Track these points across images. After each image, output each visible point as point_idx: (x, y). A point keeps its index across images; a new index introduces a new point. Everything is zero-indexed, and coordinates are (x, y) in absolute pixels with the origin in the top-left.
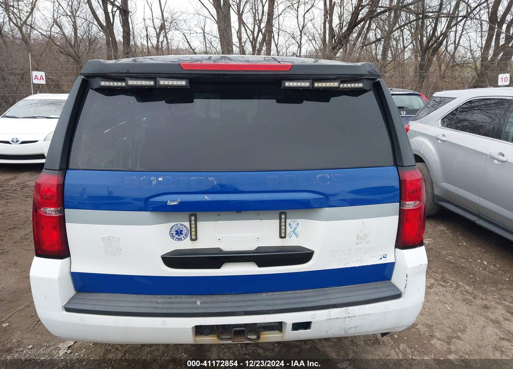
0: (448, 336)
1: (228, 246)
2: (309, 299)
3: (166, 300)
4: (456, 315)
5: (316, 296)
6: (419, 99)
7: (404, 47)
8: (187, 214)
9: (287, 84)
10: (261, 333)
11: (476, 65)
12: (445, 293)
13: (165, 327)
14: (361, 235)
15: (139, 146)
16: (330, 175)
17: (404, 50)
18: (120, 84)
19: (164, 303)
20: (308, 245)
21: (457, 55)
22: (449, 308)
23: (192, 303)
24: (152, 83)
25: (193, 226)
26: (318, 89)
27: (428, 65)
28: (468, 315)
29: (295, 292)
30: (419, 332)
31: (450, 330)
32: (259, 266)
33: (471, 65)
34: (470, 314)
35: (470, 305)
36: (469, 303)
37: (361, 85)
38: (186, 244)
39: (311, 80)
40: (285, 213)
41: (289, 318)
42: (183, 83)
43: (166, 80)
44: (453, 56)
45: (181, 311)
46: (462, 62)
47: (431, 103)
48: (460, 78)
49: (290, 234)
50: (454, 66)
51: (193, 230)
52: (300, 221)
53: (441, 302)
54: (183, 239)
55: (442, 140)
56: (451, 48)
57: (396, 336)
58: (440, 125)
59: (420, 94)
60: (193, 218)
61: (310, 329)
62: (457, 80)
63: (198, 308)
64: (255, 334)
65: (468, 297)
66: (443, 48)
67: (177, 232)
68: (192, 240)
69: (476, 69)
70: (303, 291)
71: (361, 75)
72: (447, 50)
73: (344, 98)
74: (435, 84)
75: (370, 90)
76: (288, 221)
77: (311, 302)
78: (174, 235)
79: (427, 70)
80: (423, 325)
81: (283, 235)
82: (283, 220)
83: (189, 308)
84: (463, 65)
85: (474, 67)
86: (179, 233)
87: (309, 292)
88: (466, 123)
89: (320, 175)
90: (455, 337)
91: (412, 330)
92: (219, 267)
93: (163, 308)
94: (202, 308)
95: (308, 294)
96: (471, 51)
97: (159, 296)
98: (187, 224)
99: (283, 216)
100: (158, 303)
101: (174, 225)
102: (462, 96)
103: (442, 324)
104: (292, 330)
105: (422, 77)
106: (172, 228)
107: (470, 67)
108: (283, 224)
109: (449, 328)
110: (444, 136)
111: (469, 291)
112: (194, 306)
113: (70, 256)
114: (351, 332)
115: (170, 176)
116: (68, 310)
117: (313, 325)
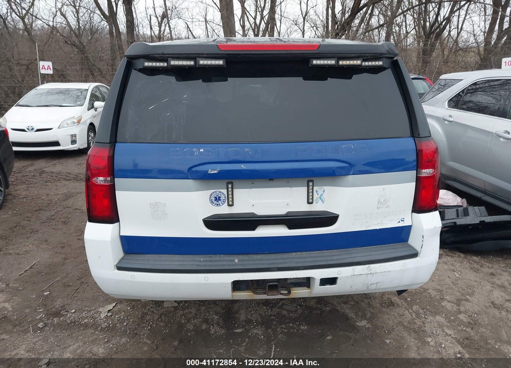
0: (458, 299)
1: (261, 210)
2: (334, 258)
3: (207, 259)
4: (465, 281)
5: (341, 255)
6: (424, 82)
7: (407, 33)
8: (224, 182)
9: (315, 62)
10: (291, 289)
11: (479, 49)
12: (454, 262)
13: (208, 282)
14: (382, 200)
15: (182, 120)
16: (354, 145)
17: (407, 36)
18: (162, 64)
19: (206, 261)
20: (333, 210)
21: (460, 40)
22: (457, 276)
23: (230, 261)
24: (192, 63)
25: (230, 193)
26: (343, 67)
27: (431, 50)
28: (476, 281)
29: (322, 251)
30: (431, 295)
31: (459, 294)
32: (290, 228)
33: (475, 49)
34: (478, 280)
35: (478, 273)
36: (477, 271)
37: (381, 63)
38: (224, 210)
39: (336, 59)
40: (312, 181)
41: (318, 274)
42: (221, 62)
43: (205, 60)
44: (456, 41)
45: (221, 268)
46: (465, 47)
47: (436, 87)
48: (463, 63)
49: (316, 200)
50: (457, 51)
51: (230, 196)
52: (326, 188)
53: (450, 270)
54: (221, 204)
55: (448, 121)
56: (454, 33)
57: (409, 299)
58: (447, 106)
59: (425, 78)
60: (230, 186)
61: (336, 284)
62: (460, 65)
63: (236, 265)
64: (287, 290)
65: (476, 266)
66: (446, 33)
67: (216, 199)
68: (229, 205)
69: (479, 54)
70: (329, 251)
71: (381, 54)
72: (450, 35)
73: (365, 75)
74: (438, 69)
75: (389, 68)
76: (315, 188)
77: (337, 260)
78: (214, 201)
79: (430, 55)
80: (434, 290)
81: (311, 201)
82: (311, 187)
83: (229, 265)
84: (466, 50)
85: (477, 51)
86: (218, 199)
87: (335, 252)
88: (471, 105)
89: (345, 146)
90: (464, 300)
91: (423, 294)
92: (254, 229)
93: (205, 266)
94: (241, 265)
95: (334, 254)
96: (474, 35)
97: (200, 256)
98: (225, 191)
99: (311, 184)
100: (200, 261)
101: (214, 193)
102: (468, 78)
103: (451, 288)
104: (320, 285)
105: (425, 63)
106: (211, 194)
107: (474, 51)
108: (311, 191)
109: (459, 292)
110: (451, 116)
111: (476, 261)
112: (233, 263)
113: (119, 221)
114: (373, 289)
115: (210, 147)
116: (119, 268)
117: (338, 281)
